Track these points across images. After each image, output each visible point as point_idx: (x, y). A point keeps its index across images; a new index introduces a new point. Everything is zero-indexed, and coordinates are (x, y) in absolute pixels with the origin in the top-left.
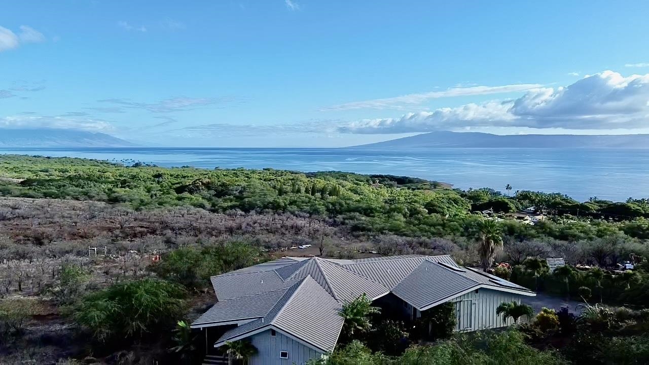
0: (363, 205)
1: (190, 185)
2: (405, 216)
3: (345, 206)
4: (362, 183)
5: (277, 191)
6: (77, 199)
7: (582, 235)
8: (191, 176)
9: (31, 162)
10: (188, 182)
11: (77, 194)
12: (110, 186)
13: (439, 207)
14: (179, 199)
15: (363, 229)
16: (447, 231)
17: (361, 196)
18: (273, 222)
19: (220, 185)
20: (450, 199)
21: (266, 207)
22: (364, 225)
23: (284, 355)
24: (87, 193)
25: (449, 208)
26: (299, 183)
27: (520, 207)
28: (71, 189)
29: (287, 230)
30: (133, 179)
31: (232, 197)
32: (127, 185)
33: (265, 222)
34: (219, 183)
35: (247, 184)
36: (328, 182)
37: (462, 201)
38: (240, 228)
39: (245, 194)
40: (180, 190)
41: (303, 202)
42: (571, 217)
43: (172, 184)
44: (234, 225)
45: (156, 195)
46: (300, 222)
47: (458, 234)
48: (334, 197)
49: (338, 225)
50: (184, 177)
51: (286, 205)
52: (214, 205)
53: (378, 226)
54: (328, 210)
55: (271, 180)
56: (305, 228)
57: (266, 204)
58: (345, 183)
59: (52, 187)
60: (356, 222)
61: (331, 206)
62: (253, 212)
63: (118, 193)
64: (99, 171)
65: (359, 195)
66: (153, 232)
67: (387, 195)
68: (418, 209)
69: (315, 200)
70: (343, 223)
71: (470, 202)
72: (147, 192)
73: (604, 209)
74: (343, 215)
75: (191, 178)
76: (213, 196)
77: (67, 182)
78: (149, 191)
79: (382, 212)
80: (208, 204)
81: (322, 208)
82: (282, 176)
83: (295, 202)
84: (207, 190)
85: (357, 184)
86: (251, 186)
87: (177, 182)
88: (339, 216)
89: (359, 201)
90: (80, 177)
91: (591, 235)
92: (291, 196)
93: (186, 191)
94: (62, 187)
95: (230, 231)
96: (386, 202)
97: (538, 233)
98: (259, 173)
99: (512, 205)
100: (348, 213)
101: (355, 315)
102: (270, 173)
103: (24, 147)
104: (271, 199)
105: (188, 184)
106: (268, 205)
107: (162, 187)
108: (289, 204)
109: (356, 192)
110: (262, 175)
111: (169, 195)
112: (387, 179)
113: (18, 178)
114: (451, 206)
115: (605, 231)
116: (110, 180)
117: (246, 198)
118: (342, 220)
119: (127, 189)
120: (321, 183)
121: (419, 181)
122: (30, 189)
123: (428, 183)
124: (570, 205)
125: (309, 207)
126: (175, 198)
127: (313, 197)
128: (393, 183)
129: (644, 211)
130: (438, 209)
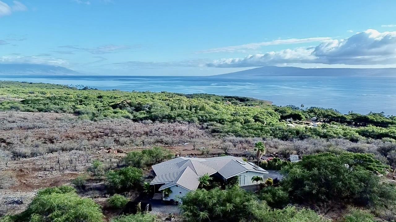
0: (218, 117)
1: (120, 103)
2: (241, 123)
3: (209, 117)
4: (219, 102)
5: (170, 108)
6: (57, 112)
7: (335, 135)
8: (119, 97)
9: (22, 86)
10: (118, 102)
11: (56, 109)
12: (73, 104)
13: (261, 118)
14: (115, 113)
15: (218, 132)
16: (263, 133)
17: (218, 111)
18: (169, 128)
19: (137, 104)
20: (268, 112)
21: (164, 118)
22: (218, 130)
23: (180, 193)
24: (62, 109)
25: (267, 118)
26: (182, 102)
27: (308, 117)
28: (52, 106)
29: (176, 132)
30: (86, 99)
31: (144, 111)
32: (83, 103)
33: (164, 128)
34: (137, 103)
35: (153, 103)
36: (200, 102)
37: (275, 114)
38: (151, 132)
39: (152, 110)
40: (114, 107)
41: (185, 115)
42: (335, 123)
43: (109, 102)
44: (148, 130)
45: (101, 109)
46: (183, 128)
47: (269, 134)
48: (203, 112)
49: (204, 129)
50: (115, 98)
51: (175, 117)
52: (135, 116)
53: (226, 130)
54: (199, 120)
55: (166, 100)
56: (186, 131)
57: (164, 116)
58: (209, 102)
59: (41, 105)
60: (214, 127)
61: (200, 117)
62: (157, 122)
63: (80, 109)
64: (65, 94)
65: (217, 110)
66: (107, 135)
67: (233, 110)
68: (249, 119)
69: (192, 114)
70: (207, 128)
71: (280, 114)
72: (95, 108)
73: (354, 119)
74: (207, 123)
75: (120, 99)
76: (133, 110)
77: (48, 101)
78: (96, 107)
79: (228, 121)
80: (131, 116)
81: (196, 119)
82: (172, 97)
83: (180, 115)
84: (129, 106)
85: (216, 103)
86: (155, 105)
87: (112, 101)
88: (205, 123)
89: (216, 114)
90: (55, 98)
91: (340, 135)
92: (178, 111)
93: (118, 107)
94: (46, 105)
95: (146, 133)
96: (232, 115)
97: (312, 134)
98: (159, 95)
99: (303, 116)
100: (210, 122)
101: (204, 180)
102: (165, 95)
103: (14, 75)
104: (167, 113)
105: (118, 103)
106: (165, 116)
107: (103, 105)
108: (177, 116)
109: (215, 108)
110: (161, 97)
111: (109, 110)
112: (234, 99)
113: (18, 98)
114: (268, 117)
115: (348, 133)
116: (72, 100)
117: (153, 112)
118: (206, 126)
119: (84, 106)
120: (195, 102)
121: (253, 100)
122: (29, 106)
123: (258, 101)
124: (336, 116)
125: (188, 118)
126: (112, 112)
127: (190, 112)
128: (237, 101)
129: (377, 120)
130: (260, 119)
